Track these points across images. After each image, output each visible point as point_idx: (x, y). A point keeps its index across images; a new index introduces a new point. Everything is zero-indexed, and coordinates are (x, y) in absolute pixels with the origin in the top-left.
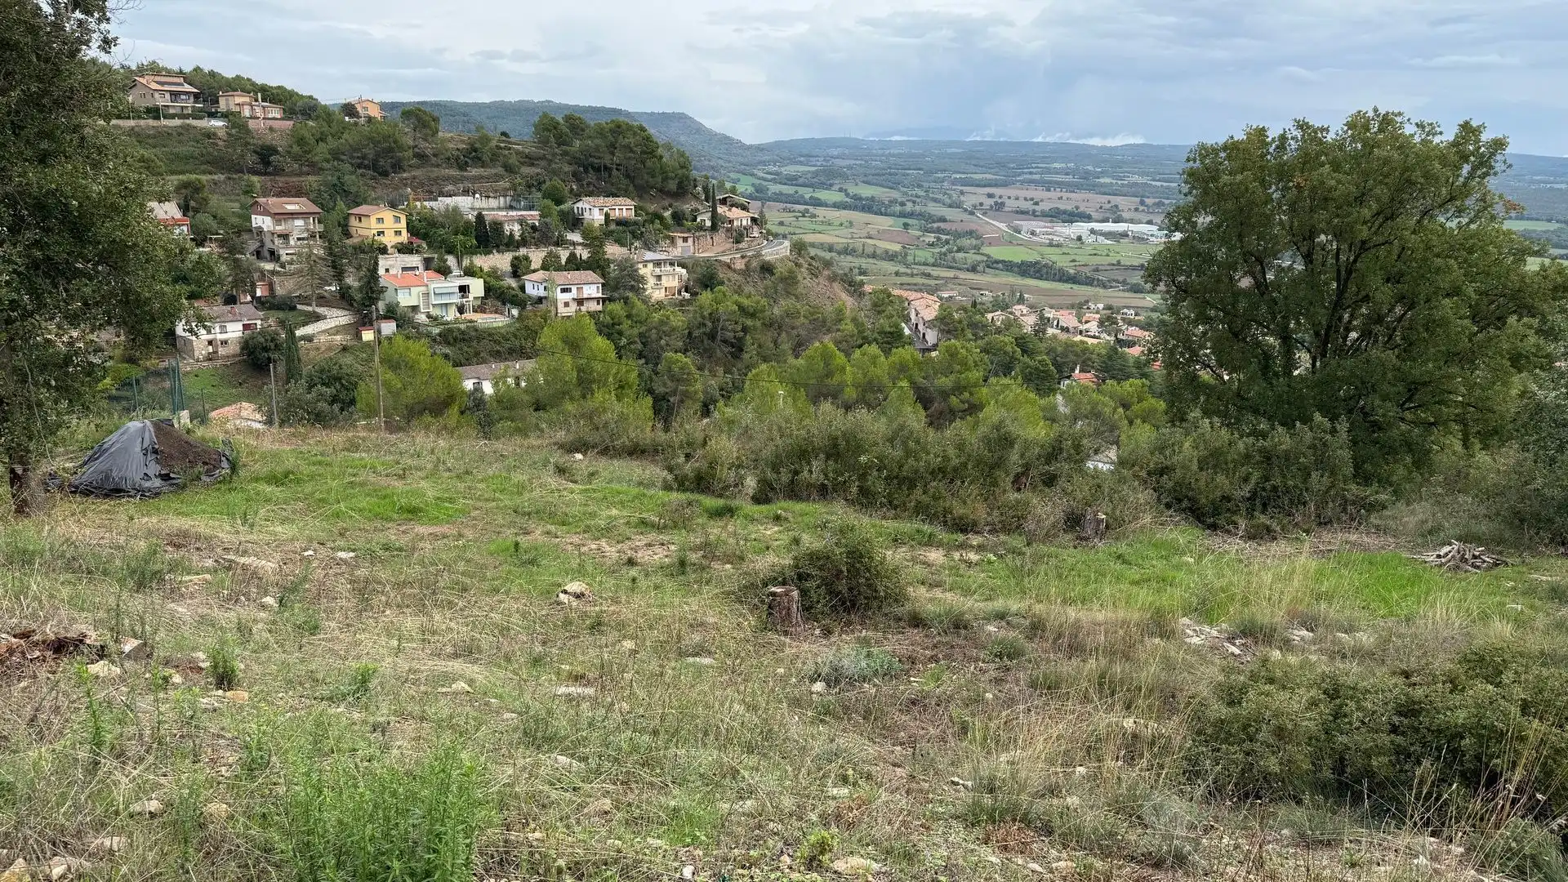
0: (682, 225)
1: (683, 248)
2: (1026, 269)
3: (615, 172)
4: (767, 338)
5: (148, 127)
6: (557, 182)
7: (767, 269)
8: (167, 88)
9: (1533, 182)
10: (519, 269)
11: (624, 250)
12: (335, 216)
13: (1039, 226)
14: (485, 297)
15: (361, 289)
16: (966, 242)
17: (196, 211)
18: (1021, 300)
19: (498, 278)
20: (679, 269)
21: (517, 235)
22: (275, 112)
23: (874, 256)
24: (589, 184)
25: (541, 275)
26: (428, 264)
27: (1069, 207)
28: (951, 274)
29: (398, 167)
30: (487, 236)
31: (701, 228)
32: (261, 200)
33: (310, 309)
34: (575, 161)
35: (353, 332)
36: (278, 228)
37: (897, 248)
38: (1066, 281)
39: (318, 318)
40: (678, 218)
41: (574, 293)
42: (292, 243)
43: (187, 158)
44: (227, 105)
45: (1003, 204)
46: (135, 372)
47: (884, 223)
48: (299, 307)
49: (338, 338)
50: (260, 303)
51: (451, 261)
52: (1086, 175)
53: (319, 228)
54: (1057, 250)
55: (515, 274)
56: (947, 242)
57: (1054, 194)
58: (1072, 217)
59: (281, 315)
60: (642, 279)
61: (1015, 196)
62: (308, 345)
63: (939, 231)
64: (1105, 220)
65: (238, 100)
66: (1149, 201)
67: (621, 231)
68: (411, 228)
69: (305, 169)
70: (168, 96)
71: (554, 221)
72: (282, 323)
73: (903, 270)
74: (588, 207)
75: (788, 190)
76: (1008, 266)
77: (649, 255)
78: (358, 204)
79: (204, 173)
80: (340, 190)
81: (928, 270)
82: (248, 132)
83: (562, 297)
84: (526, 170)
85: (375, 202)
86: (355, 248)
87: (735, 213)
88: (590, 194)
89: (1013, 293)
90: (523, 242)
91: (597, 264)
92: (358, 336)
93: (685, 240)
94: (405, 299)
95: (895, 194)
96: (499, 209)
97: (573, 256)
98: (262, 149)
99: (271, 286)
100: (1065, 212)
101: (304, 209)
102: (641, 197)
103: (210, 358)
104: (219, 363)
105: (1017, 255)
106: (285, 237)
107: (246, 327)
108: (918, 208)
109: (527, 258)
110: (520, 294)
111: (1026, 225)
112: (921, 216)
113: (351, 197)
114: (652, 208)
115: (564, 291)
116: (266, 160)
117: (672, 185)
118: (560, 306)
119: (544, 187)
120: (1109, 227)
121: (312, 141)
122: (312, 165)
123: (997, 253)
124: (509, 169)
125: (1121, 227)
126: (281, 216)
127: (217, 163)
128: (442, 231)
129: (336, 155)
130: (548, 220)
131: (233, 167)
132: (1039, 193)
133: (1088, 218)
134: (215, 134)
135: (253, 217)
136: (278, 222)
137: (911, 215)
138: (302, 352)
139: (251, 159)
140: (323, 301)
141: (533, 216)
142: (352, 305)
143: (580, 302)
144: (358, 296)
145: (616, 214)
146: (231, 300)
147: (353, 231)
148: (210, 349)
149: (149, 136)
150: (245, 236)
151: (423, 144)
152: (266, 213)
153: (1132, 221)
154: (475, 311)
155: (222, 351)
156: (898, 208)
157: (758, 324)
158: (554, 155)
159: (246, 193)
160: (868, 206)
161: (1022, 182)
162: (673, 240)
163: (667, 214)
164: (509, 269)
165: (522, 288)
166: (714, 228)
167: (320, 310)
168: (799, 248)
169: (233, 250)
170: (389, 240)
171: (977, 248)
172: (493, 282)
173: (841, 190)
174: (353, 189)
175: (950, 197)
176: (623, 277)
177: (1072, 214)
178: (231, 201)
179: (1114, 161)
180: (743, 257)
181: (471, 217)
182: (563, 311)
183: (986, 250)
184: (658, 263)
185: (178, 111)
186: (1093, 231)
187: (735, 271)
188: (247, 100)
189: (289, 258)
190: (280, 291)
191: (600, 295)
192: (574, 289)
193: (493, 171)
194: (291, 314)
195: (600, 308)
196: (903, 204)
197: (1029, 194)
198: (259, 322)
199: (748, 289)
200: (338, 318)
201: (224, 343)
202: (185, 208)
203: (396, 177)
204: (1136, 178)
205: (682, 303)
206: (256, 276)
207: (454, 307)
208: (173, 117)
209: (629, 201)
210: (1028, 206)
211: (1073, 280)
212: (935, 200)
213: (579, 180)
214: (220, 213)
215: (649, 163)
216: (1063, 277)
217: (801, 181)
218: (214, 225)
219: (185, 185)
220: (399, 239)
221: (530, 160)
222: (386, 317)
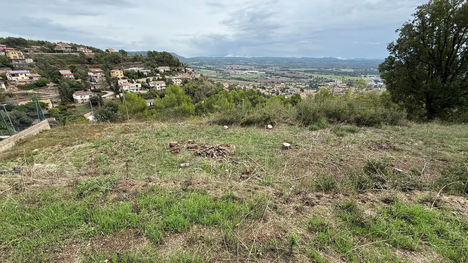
0: (179, 71)
1: (180, 76)
2: (238, 79)
3: (164, 62)
4: (199, 92)
5: (61, 55)
6: (153, 64)
7: (197, 79)
8: (64, 46)
9: (314, 62)
10: (148, 81)
11: (169, 77)
12: (107, 72)
13: (239, 71)
14: (142, 87)
15: (115, 87)
16: (227, 74)
17: (75, 72)
18: (238, 84)
19: (144, 83)
20: (180, 80)
21: (146, 75)
22: (90, 51)
23: (212, 77)
24: (160, 64)
25: (153, 82)
26: (129, 81)
27: (244, 68)
28: (226, 80)
29: (119, 62)
30: (140, 75)
31: (183, 72)
32: (89, 69)
33: (104, 91)
34: (156, 60)
35: (114, 96)
36: (94, 75)
37: (216, 76)
38: (245, 81)
39: (106, 93)
40: (178, 70)
41: (160, 85)
42: (98, 78)
43: (71, 61)
44: (79, 50)
45: (233, 68)
46: (65, 107)
47: (213, 72)
48: (101, 91)
49: (111, 97)
50: (93, 91)
51: (133, 80)
52: (246, 63)
53: (104, 75)
54: (243, 76)
55: (147, 82)
56: (224, 75)
57: (241, 66)
58: (245, 70)
59: (98, 93)
60: (173, 82)
61: (235, 67)
62: (105, 99)
63: (223, 73)
64: (250, 70)
65: (82, 49)
66: (256, 67)
67: (168, 73)
68: (124, 74)
69: (99, 63)
70: (64, 48)
71: (153, 71)
72: (98, 95)
73: (217, 80)
74: (160, 69)
75: (195, 66)
76: (235, 79)
77: (174, 77)
78: (112, 70)
79: (76, 64)
80: (107, 67)
81: (222, 80)
82: (85, 55)
83: (157, 86)
84: (146, 62)
85: (116, 69)
86: (112, 79)
87: (189, 69)
88: (160, 66)
89: (237, 83)
90: (148, 76)
91: (164, 79)
92: (116, 97)
93: (180, 74)
94: (125, 88)
95: (214, 67)
96: (142, 70)
97: (158, 78)
98: (88, 58)
99: (95, 87)
100: (243, 69)
101: (100, 71)
102: (170, 66)
103: (82, 103)
104: (85, 104)
105: (236, 77)
106: (96, 77)
107: (90, 96)
108: (218, 69)
109: (149, 79)
110: (149, 86)
111: (237, 71)
112: (219, 70)
113: (110, 68)
114: (173, 68)
115: (158, 85)
116: (90, 61)
117: (176, 64)
118: (157, 88)
119: (151, 65)
120: (251, 71)
121: (100, 57)
122: (100, 62)
123: (233, 76)
124: (143, 62)
125: (253, 71)
126: (94, 73)
127: (78, 62)
128: (131, 74)
129: (105, 60)
130: (152, 71)
131: (83, 63)
132: (239, 66)
133: (247, 70)
134: (77, 56)
135: (88, 73)
136: (94, 74)
137: (217, 70)
138: (104, 101)
139: (86, 61)
140: (107, 90)
141: (149, 71)
142: (113, 90)
143: (161, 87)
144: (114, 88)
145: (166, 70)
146: (86, 90)
147: (111, 75)
148: (82, 101)
149: (61, 56)
150: (87, 77)
151: (124, 57)
152: (91, 72)
153: (254, 70)
154: (140, 90)
155: (85, 101)
156: (215, 69)
157: (197, 89)
158: (152, 59)
159: (86, 68)
160: (210, 69)
161: (235, 64)
162: (178, 75)
163: (176, 69)
164: (146, 81)
165: (149, 85)
166: (185, 72)
167: (106, 92)
168: (202, 75)
169: (84, 80)
170: (120, 77)
171: (229, 75)
172: (143, 84)
173: (204, 66)
174: (110, 67)
175: (224, 67)
176: (169, 82)
177: (244, 69)
178: (83, 70)
179: (250, 60)
180: (192, 77)
181: (137, 71)
182: (158, 89)
183: (231, 76)
184: (176, 79)
185: (68, 51)
186: (248, 72)
187: (190, 80)
188: (84, 49)
189: (98, 81)
190: (96, 88)
191: (165, 85)
192: (160, 84)
193: (140, 62)
194: (100, 93)
195: (165, 88)
196: (216, 68)
197: (237, 66)
198: (93, 95)
199: (193, 83)
200: (111, 93)
201: (85, 100)
202: (72, 72)
203: (119, 64)
204: (254, 63)
205: (181, 86)
206: (91, 85)
207: (135, 90)
208: (66, 52)
209: (168, 67)
210: (237, 68)
211: (246, 80)
212: (221, 67)
213: (158, 64)
214: (81, 72)
215: (171, 60)
216: (244, 80)
217: (197, 64)
218: (79, 75)
219: (71, 67)
220: (122, 77)
221: (147, 60)
222: (122, 92)
